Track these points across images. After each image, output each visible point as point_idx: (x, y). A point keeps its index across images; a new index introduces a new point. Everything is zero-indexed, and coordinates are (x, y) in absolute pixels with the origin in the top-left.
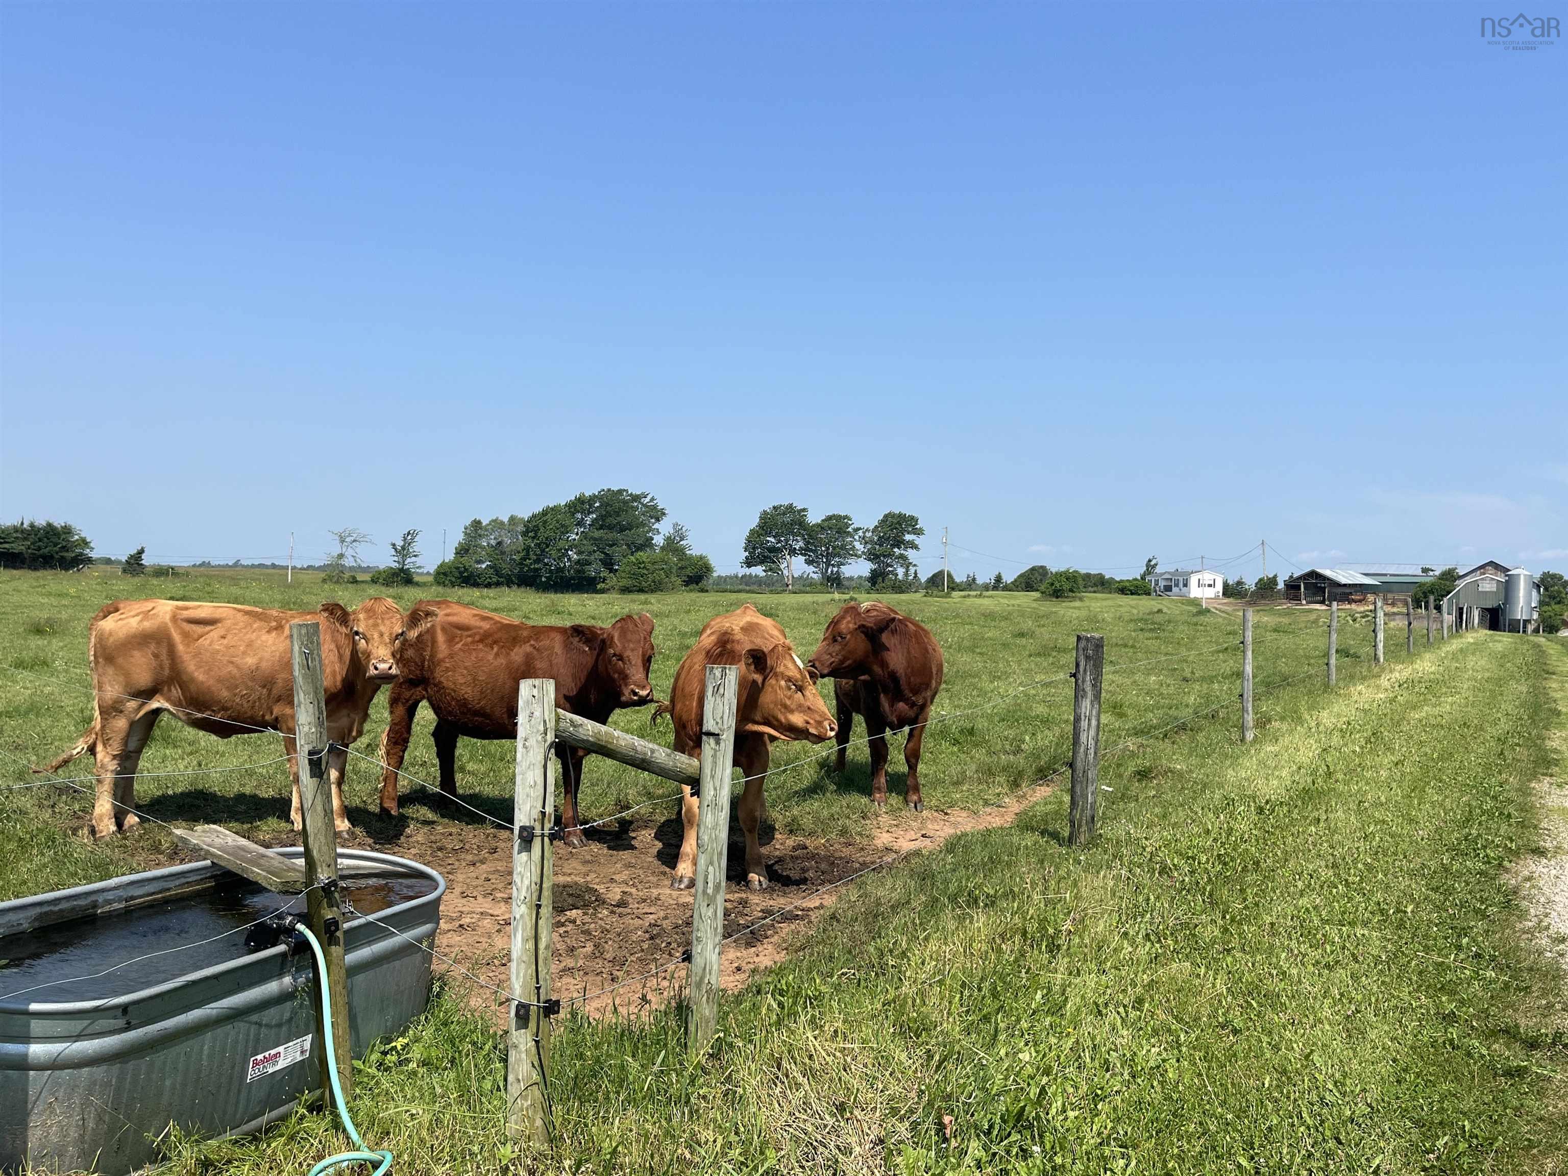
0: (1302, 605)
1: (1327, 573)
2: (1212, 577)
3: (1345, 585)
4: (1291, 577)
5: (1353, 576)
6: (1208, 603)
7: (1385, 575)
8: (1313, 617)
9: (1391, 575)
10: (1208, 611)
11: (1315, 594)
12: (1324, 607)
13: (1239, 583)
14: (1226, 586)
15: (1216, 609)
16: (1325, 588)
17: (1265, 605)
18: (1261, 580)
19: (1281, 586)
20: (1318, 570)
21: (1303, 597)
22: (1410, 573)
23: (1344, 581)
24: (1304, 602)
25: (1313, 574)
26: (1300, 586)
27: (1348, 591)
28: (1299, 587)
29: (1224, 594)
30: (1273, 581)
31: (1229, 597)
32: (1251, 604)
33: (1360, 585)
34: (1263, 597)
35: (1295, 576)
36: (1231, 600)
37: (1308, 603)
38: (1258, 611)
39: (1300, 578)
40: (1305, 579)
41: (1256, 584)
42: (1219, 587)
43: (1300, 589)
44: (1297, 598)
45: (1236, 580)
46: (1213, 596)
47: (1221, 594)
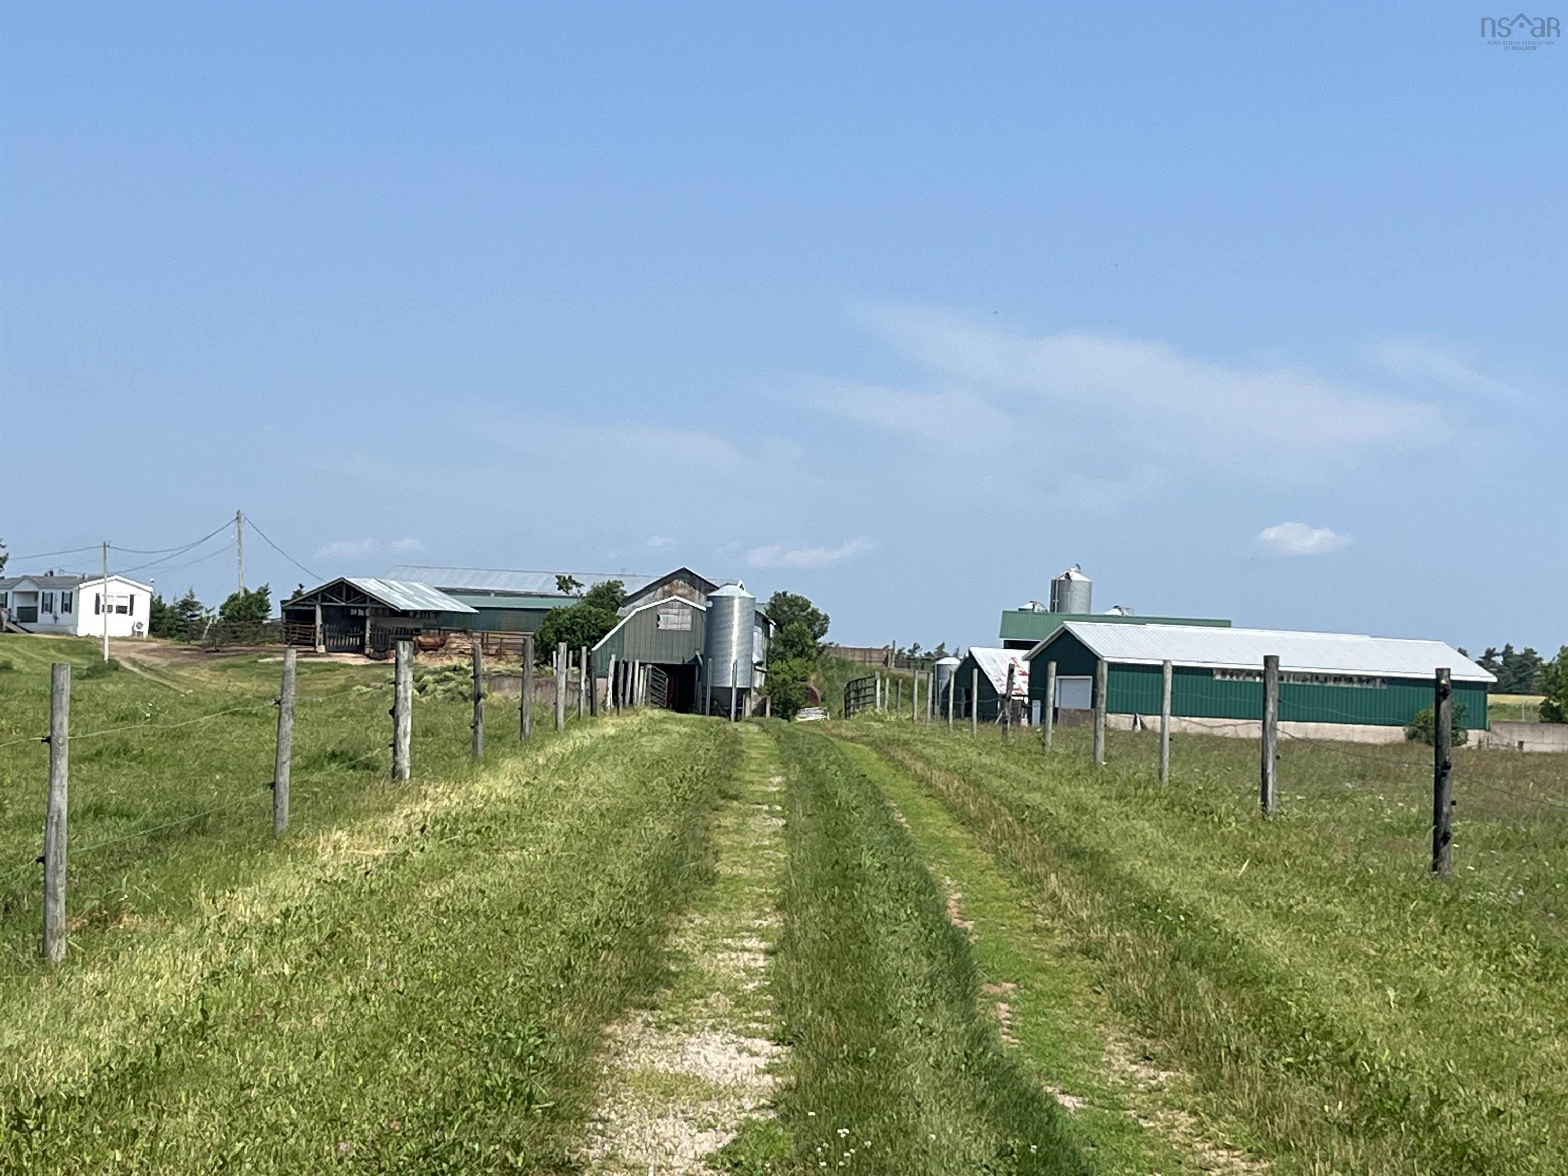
0: (316, 654)
1: (371, 586)
2: (129, 590)
3: (405, 613)
4: (298, 593)
5: (422, 595)
6: (118, 649)
7: (486, 593)
8: (340, 679)
9: (498, 594)
10: (114, 666)
11: (345, 633)
12: (362, 661)
13: (188, 605)
14: (157, 611)
15: (134, 663)
16: (364, 618)
17: (238, 654)
18: (234, 598)
19: (276, 613)
20: (353, 581)
21: (319, 636)
22: (534, 590)
23: (403, 603)
24: (322, 649)
25: (342, 589)
26: (314, 613)
27: (411, 626)
28: (310, 617)
29: (152, 629)
30: (259, 601)
31: (163, 636)
32: (207, 651)
33: (437, 613)
34: (236, 637)
35: (305, 591)
36: (167, 642)
37: (330, 650)
38: (224, 668)
39: (314, 596)
40: (324, 599)
41: (224, 608)
42: (142, 613)
43: (314, 621)
44: (306, 640)
45: (180, 599)
46: (128, 633)
47: (145, 629)
